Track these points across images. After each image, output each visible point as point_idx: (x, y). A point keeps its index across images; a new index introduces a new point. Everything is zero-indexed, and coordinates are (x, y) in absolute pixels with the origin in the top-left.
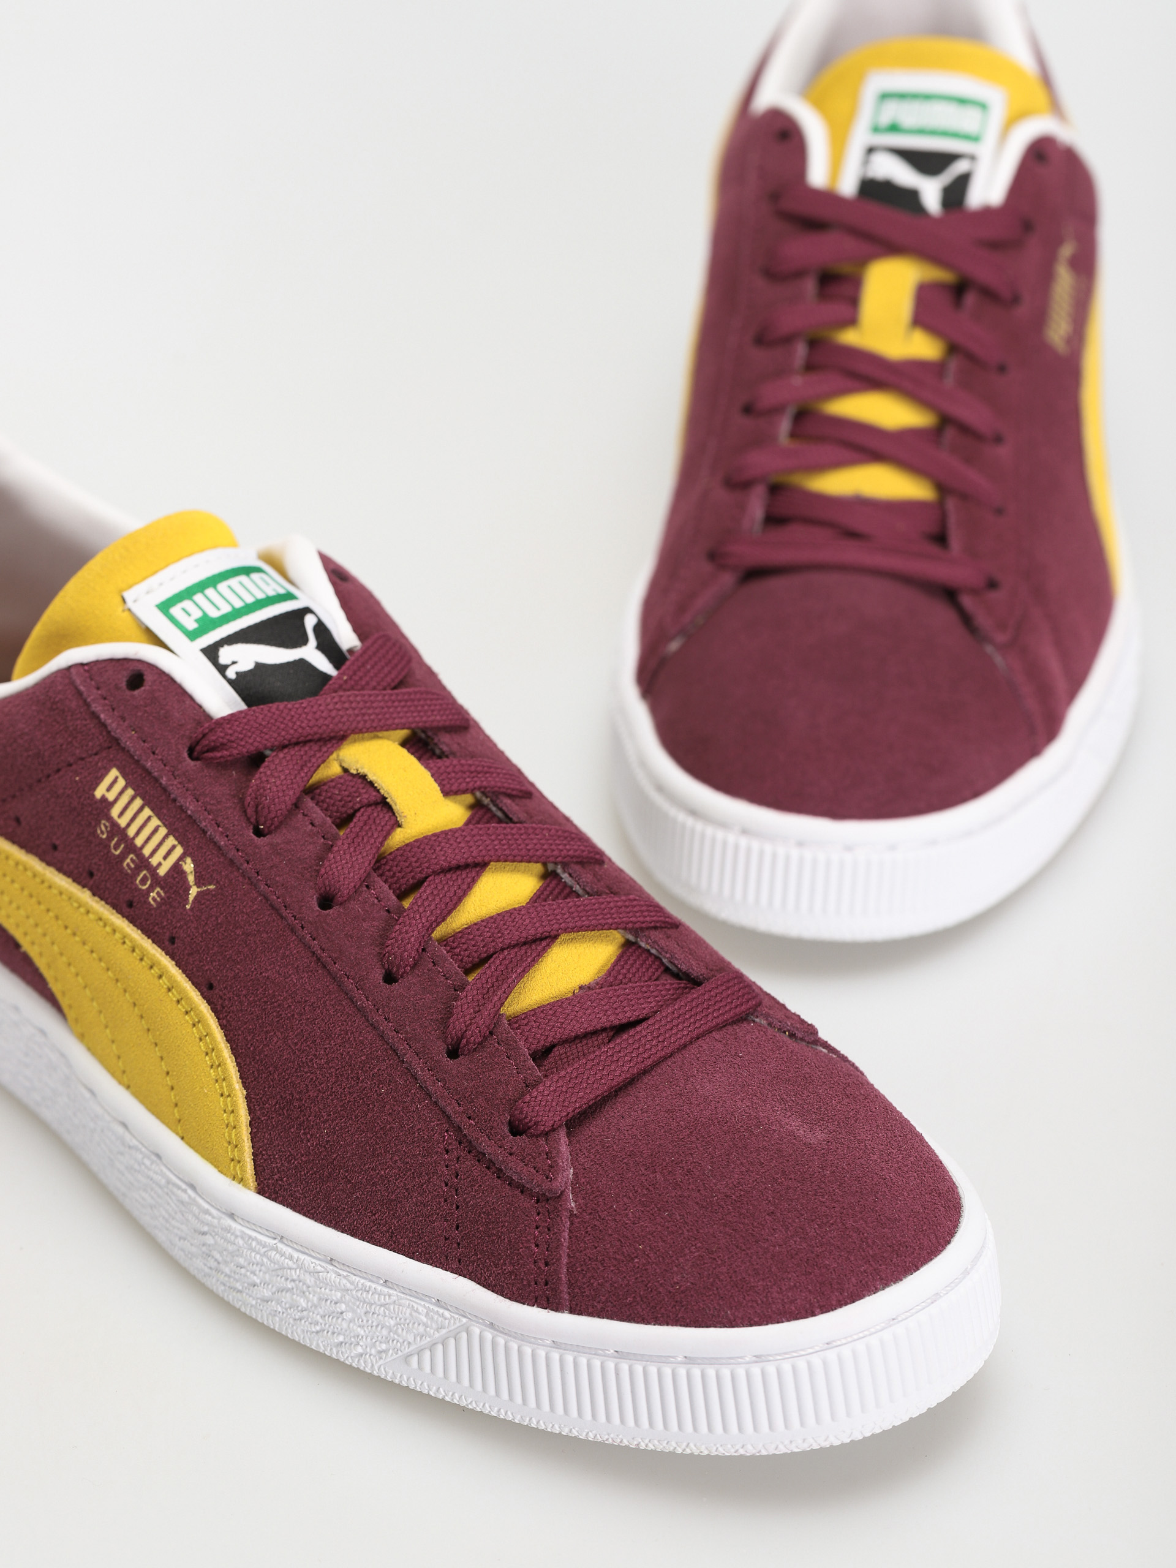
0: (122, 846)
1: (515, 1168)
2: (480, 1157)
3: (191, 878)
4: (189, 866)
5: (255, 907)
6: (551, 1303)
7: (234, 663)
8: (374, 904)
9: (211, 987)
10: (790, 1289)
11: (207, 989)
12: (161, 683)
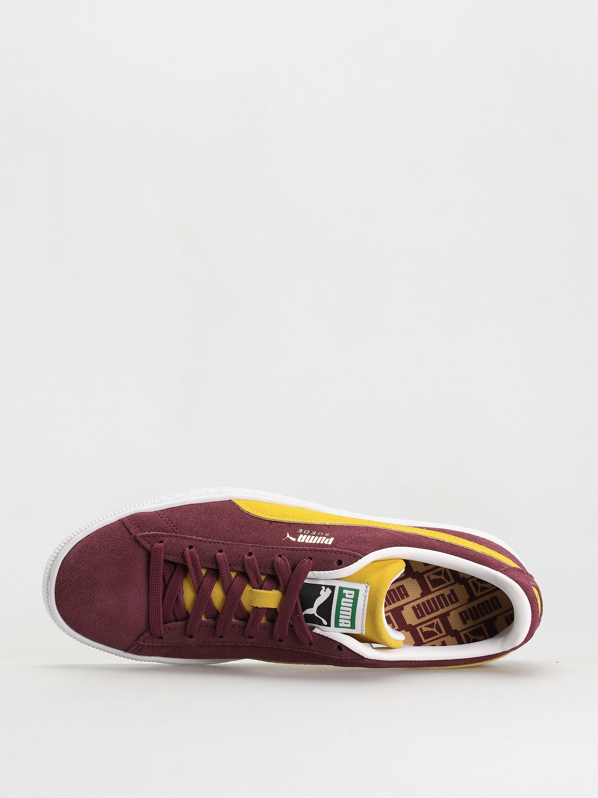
3: (291, 538)
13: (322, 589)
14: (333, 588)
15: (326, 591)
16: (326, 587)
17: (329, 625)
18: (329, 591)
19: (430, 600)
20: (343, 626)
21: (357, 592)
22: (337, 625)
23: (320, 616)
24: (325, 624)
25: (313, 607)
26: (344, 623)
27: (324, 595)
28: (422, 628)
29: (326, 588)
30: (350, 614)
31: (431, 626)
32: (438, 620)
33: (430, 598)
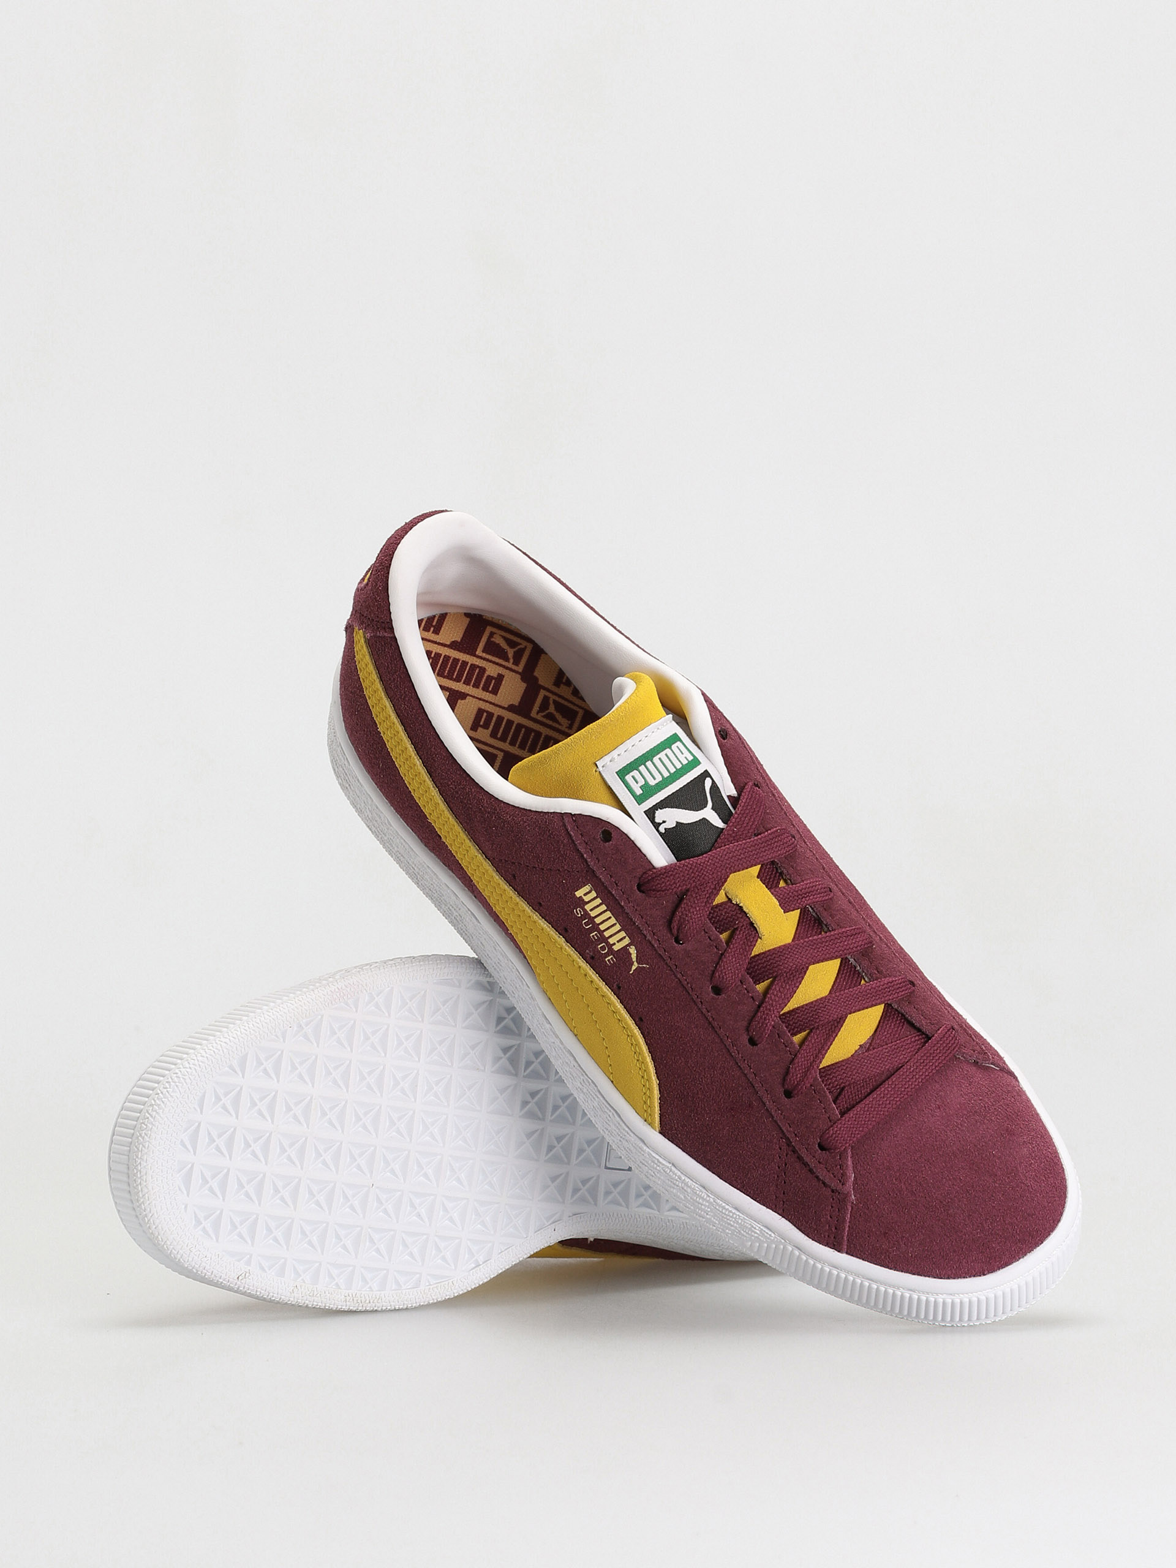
0: (591, 925)
1: (822, 1173)
2: (800, 1158)
3: (634, 959)
4: (633, 950)
5: (674, 984)
6: (837, 1246)
7: (664, 822)
8: (744, 994)
9: (641, 1019)
10: (973, 1261)
11: (639, 1022)
12: (622, 840)
13: (665, 829)
14: (650, 814)
15: (665, 820)
16: (657, 826)
17: (706, 774)
18: (660, 815)
19: (517, 746)
20: (687, 752)
21: (622, 774)
22: (695, 763)
23: (707, 798)
24: (711, 781)
25: (704, 819)
26: (682, 754)
27: (671, 817)
28: (566, 728)
29: (660, 824)
30: (662, 755)
31: (550, 716)
32: (533, 714)
33: (516, 748)
